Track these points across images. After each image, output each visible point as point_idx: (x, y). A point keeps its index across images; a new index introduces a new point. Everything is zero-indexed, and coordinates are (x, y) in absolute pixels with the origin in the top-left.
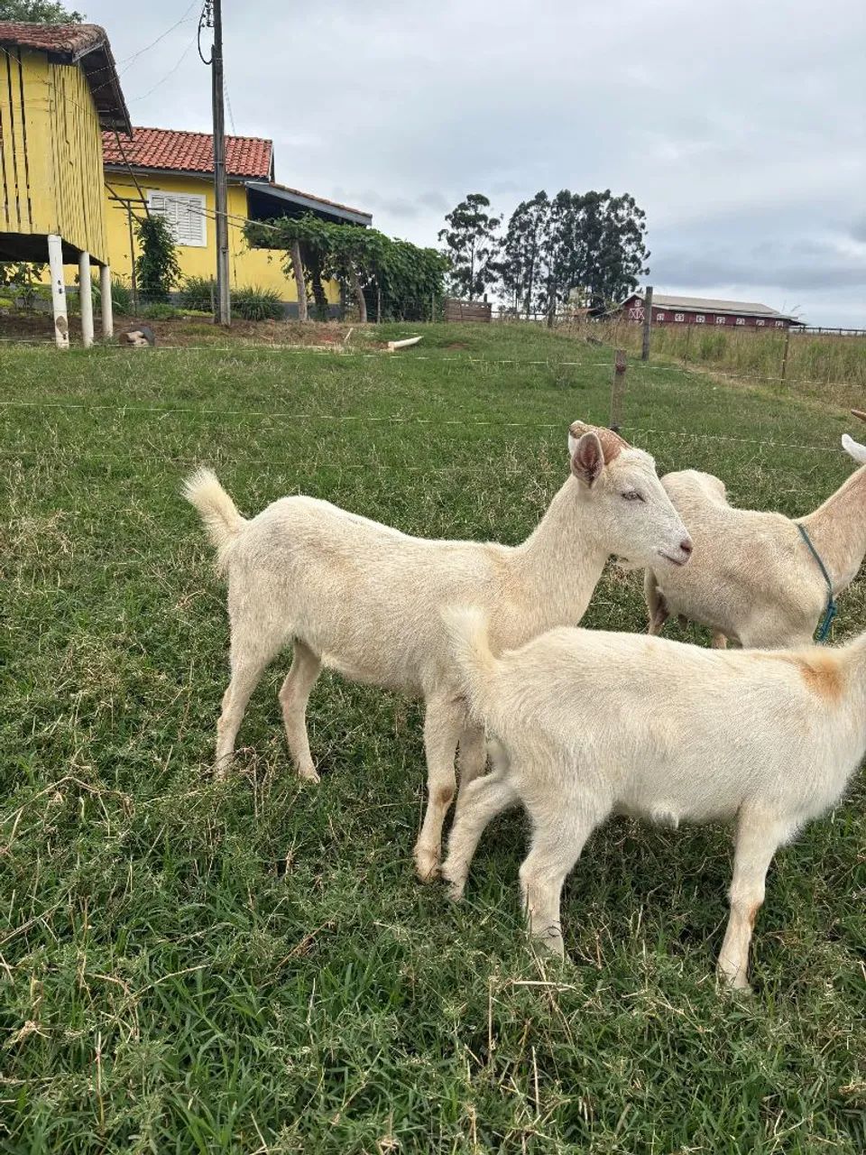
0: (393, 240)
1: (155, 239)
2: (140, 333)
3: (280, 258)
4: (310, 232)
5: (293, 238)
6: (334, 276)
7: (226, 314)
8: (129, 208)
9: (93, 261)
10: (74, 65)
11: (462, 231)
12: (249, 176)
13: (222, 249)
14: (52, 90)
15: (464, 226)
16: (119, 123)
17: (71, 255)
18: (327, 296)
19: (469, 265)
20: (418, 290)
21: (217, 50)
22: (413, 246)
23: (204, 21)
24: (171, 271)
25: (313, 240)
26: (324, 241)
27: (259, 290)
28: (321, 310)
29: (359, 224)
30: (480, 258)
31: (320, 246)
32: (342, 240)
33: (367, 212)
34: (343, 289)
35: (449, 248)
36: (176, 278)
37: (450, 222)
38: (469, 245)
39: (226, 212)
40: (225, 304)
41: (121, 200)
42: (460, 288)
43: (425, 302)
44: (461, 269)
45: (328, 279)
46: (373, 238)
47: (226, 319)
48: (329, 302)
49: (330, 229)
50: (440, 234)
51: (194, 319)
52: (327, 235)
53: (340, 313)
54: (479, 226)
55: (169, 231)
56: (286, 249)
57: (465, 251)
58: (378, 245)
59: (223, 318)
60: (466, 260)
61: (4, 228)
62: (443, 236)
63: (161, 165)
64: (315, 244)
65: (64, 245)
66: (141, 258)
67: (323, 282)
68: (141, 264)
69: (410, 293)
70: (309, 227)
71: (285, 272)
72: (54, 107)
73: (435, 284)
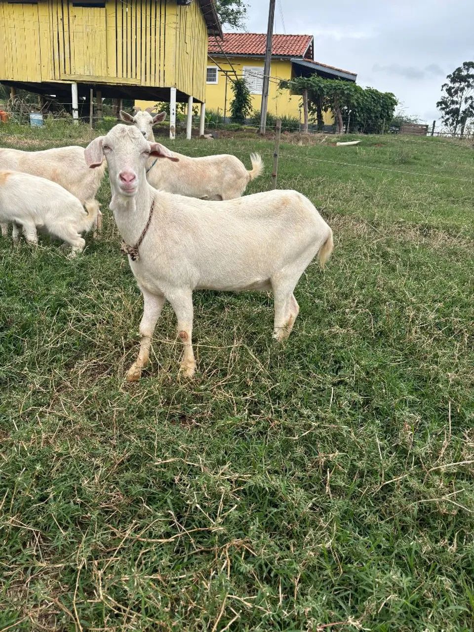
0: (364, 88)
1: (241, 91)
2: (211, 135)
3: (298, 99)
4: (313, 84)
5: (304, 88)
6: (329, 109)
7: (263, 128)
8: (226, 75)
9: (195, 101)
10: (189, 4)
11: (457, 85)
12: (293, 56)
13: (265, 94)
14: (178, 17)
15: (457, 82)
16: (216, 32)
17: (182, 98)
18: (324, 120)
19: (458, 106)
20: (376, 117)
22: (377, 91)
24: (247, 107)
25: (314, 89)
26: (321, 89)
27: (290, 117)
28: (320, 126)
29: (348, 80)
30: (466, 102)
31: (319, 92)
32: (331, 88)
33: (354, 73)
34: (335, 116)
35: (447, 95)
36: (249, 111)
37: (450, 79)
38: (460, 94)
39: (269, 75)
40: (263, 123)
41: (224, 71)
42: (451, 121)
43: (379, 124)
44: (452, 109)
45: (326, 110)
46: (348, 87)
47: (263, 131)
48: (325, 124)
49: (324, 83)
50: (443, 86)
51: (248, 130)
52: (322, 86)
53: (332, 129)
54: (469, 82)
55: (247, 86)
56: (302, 94)
57: (457, 97)
58: (351, 91)
59: (261, 131)
60: (457, 103)
61: (153, 85)
62: (445, 88)
63: (250, 52)
64: (316, 91)
65: (178, 92)
66: (234, 101)
67: (323, 113)
68: (233, 104)
69: (370, 118)
70: (314, 82)
71: (300, 107)
72: (178, 26)
73: (388, 113)
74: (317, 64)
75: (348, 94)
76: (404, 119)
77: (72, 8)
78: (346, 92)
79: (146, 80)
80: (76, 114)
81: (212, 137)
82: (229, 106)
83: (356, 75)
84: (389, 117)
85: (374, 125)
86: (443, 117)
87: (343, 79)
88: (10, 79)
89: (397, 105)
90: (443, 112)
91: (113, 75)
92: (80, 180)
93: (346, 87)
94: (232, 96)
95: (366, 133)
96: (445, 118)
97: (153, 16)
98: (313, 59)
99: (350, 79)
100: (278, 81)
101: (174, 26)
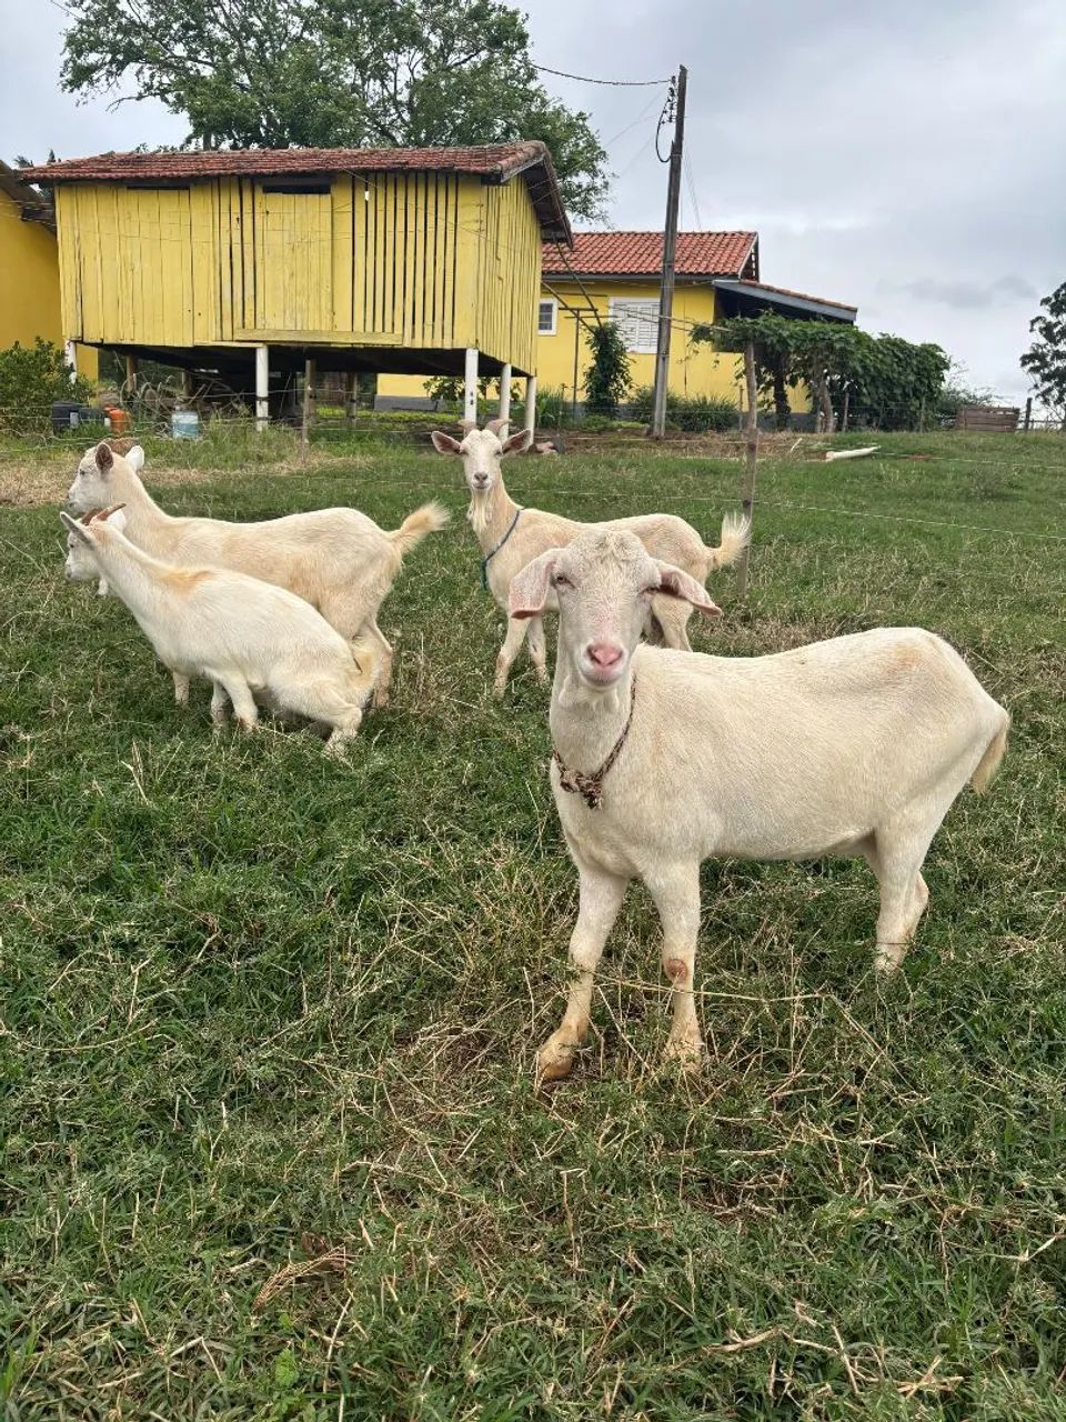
0: (876, 336)
1: (607, 347)
2: (550, 444)
3: (733, 362)
4: (767, 331)
5: (746, 339)
6: (801, 381)
7: (660, 425)
8: (577, 316)
9: (516, 373)
10: (506, 184)
12: (717, 275)
13: (663, 355)
14: (484, 209)
16: (560, 235)
17: (490, 368)
18: (790, 403)
20: (905, 395)
21: (677, 148)
22: (903, 342)
23: (666, 117)
24: (622, 381)
25: (768, 341)
26: (782, 341)
27: (715, 399)
28: (782, 418)
29: (840, 321)
31: (778, 347)
32: (805, 337)
33: (851, 305)
34: (813, 396)
35: (1043, 341)
36: (626, 388)
37: (1048, 307)
39: (670, 315)
40: (660, 413)
41: (572, 310)
43: (912, 408)
45: (793, 383)
46: (842, 335)
47: (660, 431)
48: (793, 411)
49: (792, 328)
50: (1033, 322)
51: (627, 431)
52: (785, 334)
53: (807, 424)
55: (621, 339)
56: (740, 351)
58: (848, 343)
59: (656, 429)
61: (428, 345)
62: (1037, 326)
63: (625, 270)
64: (772, 345)
65: (482, 357)
66: (592, 369)
67: (787, 387)
68: (591, 374)
69: (893, 397)
70: (766, 327)
71: (737, 378)
72: (484, 227)
73: (929, 386)
74: (769, 289)
75: (841, 349)
76: (963, 395)
77: (259, 195)
78: (838, 346)
79: (413, 337)
80: (262, 409)
81: (553, 448)
82: (582, 380)
83: (855, 311)
84: (933, 395)
85: (901, 412)
86: (1036, 386)
87: (829, 319)
88: (127, 342)
89: (947, 368)
90: (1038, 376)
91: (346, 328)
92: (351, 581)
93: (837, 336)
94: (588, 359)
95: (884, 428)
96: (1042, 389)
97: (431, 210)
98: (757, 278)
99: (842, 318)
100: (691, 327)
101: (476, 226)
